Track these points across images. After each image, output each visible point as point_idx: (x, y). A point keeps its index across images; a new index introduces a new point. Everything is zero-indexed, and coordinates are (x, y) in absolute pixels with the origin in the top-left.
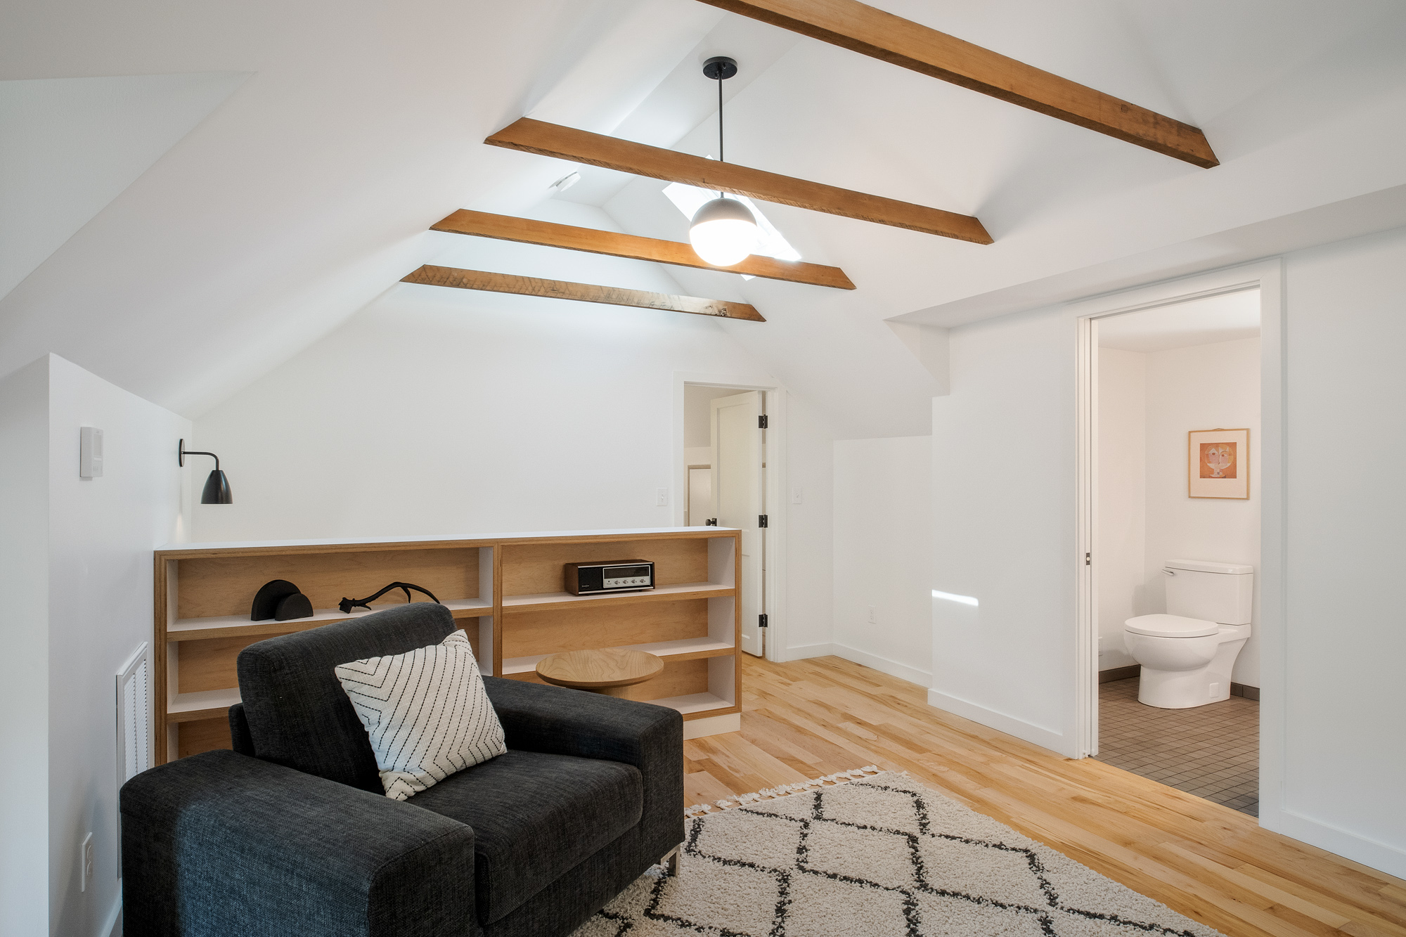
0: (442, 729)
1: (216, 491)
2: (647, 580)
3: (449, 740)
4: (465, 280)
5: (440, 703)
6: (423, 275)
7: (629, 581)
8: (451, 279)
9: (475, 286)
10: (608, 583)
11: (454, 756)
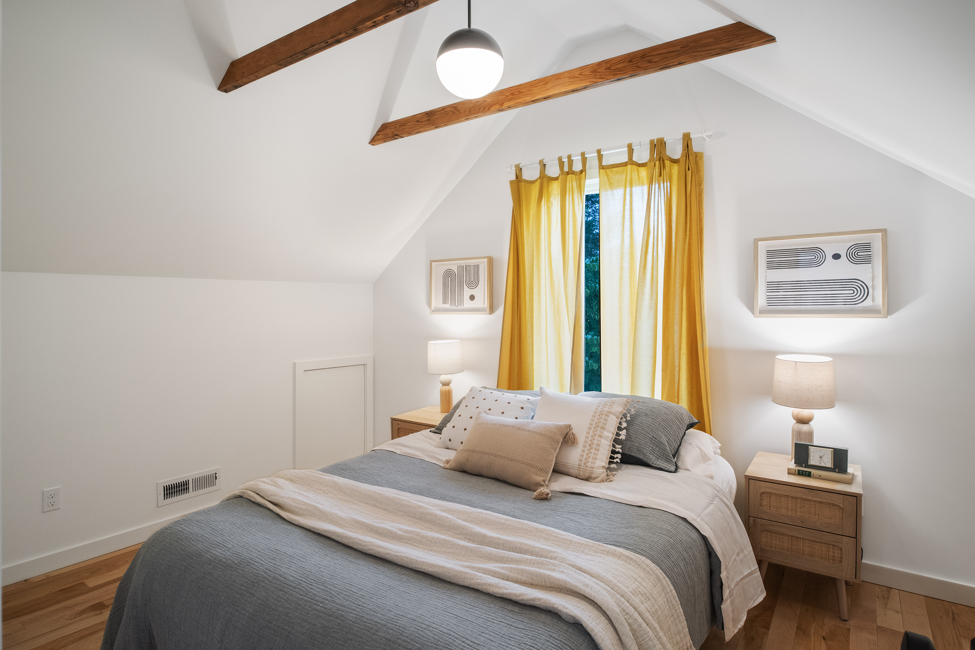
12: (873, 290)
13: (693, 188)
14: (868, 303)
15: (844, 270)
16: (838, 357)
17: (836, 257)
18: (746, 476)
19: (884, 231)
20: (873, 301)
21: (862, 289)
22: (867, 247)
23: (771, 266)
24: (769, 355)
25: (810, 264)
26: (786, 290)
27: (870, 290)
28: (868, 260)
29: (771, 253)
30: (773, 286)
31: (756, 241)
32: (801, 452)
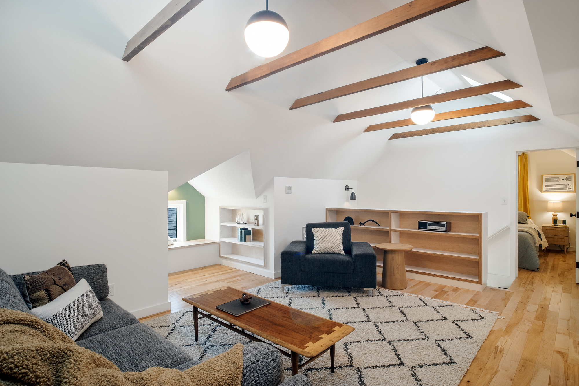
0: (323, 243)
1: (353, 197)
2: (444, 228)
3: (324, 245)
4: (405, 135)
5: (325, 238)
6: (394, 137)
7: (437, 228)
8: (401, 136)
9: (408, 136)
10: (429, 227)
11: (324, 248)
12: (572, 187)
13: (525, 163)
14: (571, 190)
15: (565, 182)
16: (564, 202)
17: (563, 179)
18: (542, 226)
19: (575, 174)
20: (572, 189)
21: (569, 186)
22: (571, 177)
23: (546, 181)
24: (546, 202)
25: (556, 181)
26: (550, 187)
27: (571, 187)
28: (571, 180)
29: (546, 178)
30: (546, 186)
31: (542, 176)
32: (555, 221)
